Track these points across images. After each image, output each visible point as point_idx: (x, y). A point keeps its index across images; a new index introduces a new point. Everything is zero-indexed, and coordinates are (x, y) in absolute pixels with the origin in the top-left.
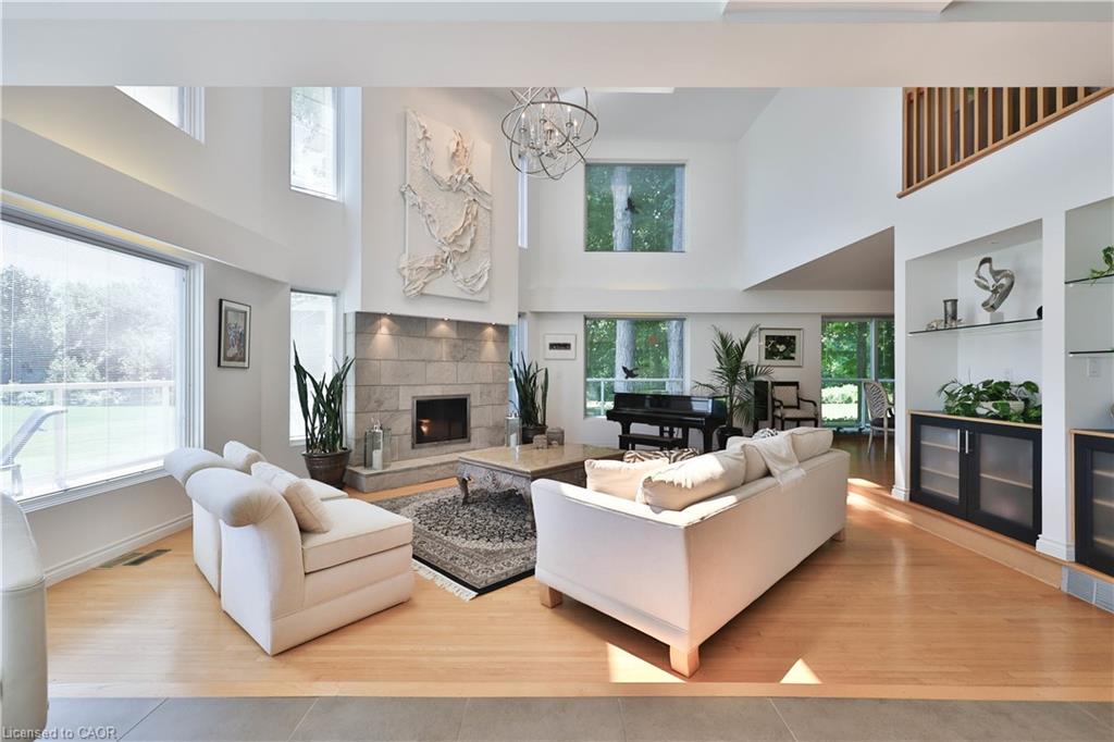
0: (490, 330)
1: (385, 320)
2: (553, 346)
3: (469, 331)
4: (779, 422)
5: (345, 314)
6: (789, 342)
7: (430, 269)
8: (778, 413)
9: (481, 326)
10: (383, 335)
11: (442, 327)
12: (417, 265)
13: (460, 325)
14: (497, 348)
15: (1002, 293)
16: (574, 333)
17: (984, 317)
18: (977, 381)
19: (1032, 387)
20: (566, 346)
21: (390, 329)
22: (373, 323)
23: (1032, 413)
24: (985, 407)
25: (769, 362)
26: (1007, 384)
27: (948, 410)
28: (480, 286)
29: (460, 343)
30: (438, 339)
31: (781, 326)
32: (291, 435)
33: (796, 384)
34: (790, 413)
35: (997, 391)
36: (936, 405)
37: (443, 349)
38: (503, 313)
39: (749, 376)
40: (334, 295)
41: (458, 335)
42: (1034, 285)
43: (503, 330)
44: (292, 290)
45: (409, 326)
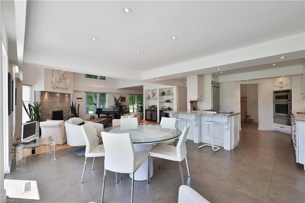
0: (67, 95)
1: (47, 93)
2: (78, 98)
3: (63, 95)
4: (123, 113)
5: (35, 91)
6: (124, 98)
7: (59, 81)
8: (123, 111)
9: (65, 94)
10: (46, 96)
11: (58, 94)
12: (56, 80)
13: (61, 94)
14: (68, 99)
15: (154, 95)
16: (84, 96)
17: (152, 98)
18: (152, 105)
19: (156, 106)
20: (81, 99)
21: (48, 95)
22: (44, 94)
23: (156, 109)
24: (153, 108)
25: (121, 102)
26: (154, 105)
27: (149, 109)
28: (68, 85)
29: (61, 98)
30: (57, 97)
31: (123, 95)
32: (23, 122)
33: (126, 106)
34: (125, 111)
35: (153, 106)
36: (148, 108)
37: (58, 100)
38: (70, 92)
39: (119, 105)
40: (30, 86)
41: (61, 95)
42: (156, 95)
43: (69, 95)
44: (23, 85)
45: (51, 94)
